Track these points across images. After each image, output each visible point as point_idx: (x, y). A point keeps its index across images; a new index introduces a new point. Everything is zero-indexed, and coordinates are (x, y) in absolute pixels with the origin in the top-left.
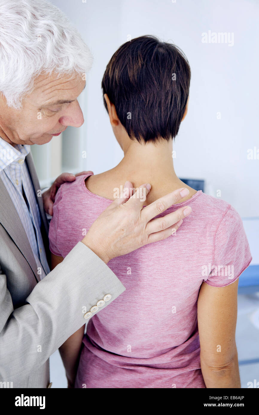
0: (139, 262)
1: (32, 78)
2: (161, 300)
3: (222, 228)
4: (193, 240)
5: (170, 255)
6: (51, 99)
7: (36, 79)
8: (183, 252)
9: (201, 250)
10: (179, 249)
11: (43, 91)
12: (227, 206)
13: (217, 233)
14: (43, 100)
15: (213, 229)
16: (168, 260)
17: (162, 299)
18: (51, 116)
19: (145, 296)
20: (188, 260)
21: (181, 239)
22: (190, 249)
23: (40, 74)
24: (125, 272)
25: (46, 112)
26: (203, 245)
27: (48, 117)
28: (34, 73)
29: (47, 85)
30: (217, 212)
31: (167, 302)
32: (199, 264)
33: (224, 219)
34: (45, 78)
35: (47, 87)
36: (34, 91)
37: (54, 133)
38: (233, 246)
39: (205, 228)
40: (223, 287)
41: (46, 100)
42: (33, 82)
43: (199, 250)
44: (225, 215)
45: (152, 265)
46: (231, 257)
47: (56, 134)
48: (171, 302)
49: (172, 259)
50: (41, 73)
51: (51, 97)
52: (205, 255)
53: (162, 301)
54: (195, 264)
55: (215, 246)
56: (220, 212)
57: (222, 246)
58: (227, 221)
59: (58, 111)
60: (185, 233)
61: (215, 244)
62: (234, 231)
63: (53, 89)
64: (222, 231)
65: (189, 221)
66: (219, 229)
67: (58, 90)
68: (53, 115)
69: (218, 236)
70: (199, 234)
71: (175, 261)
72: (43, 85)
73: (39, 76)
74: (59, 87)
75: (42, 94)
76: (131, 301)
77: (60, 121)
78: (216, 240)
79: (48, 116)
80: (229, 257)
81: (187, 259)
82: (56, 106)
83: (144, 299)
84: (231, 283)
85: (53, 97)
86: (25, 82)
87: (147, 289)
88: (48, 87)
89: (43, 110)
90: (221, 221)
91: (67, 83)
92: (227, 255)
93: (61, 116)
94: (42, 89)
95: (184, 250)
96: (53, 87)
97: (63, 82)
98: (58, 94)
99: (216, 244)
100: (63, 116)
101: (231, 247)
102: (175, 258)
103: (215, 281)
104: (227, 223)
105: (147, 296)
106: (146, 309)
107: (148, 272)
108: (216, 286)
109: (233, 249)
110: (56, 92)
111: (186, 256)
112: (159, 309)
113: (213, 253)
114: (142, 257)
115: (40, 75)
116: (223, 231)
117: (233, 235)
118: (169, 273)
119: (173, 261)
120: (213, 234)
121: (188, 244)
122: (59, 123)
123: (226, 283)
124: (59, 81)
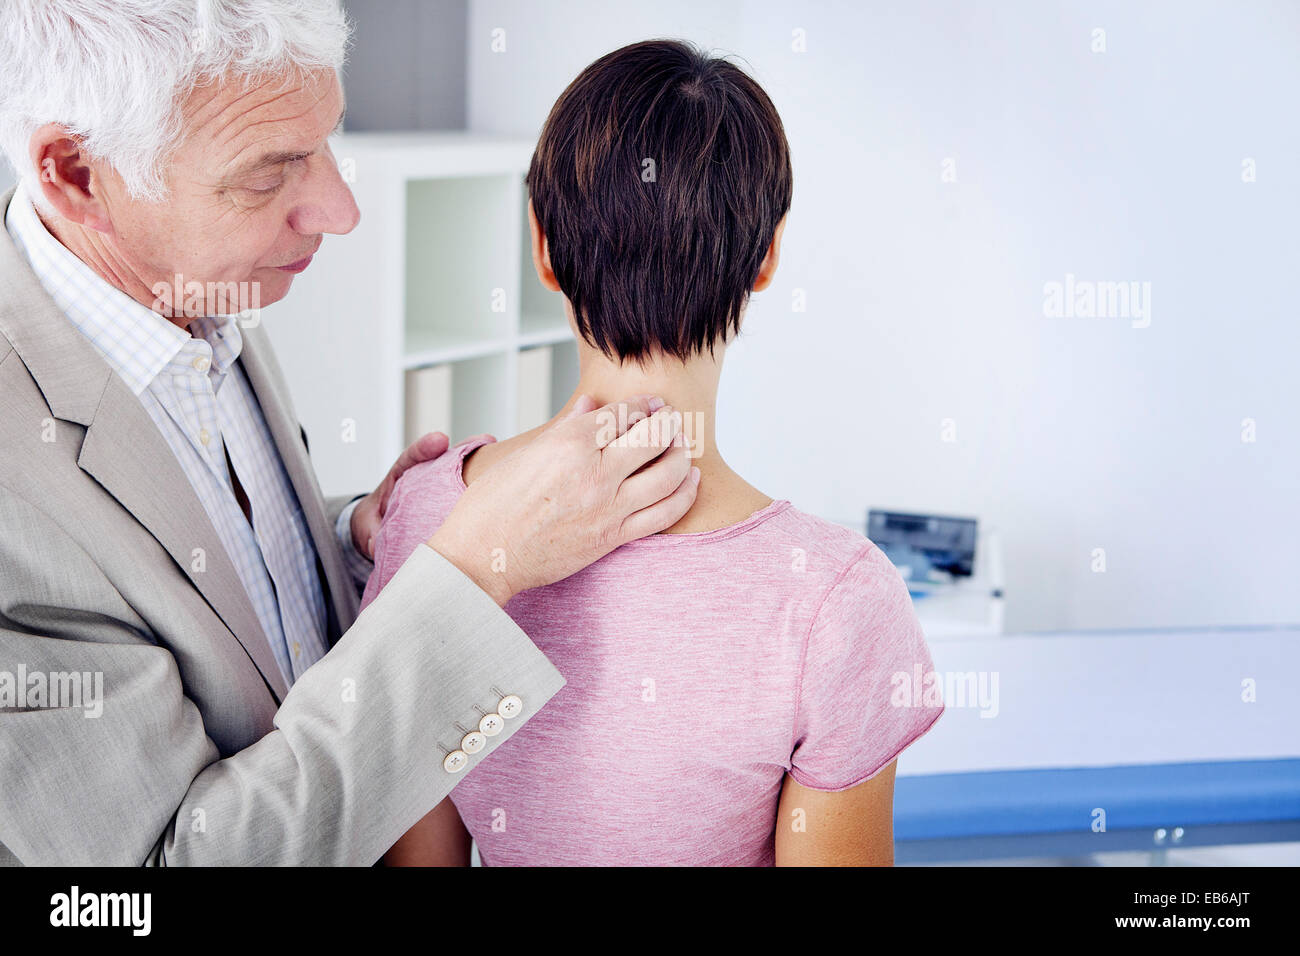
0: (587, 700)
1: (176, 100)
2: (650, 814)
3: (830, 610)
4: (743, 643)
5: (673, 682)
6: (243, 154)
7: (189, 103)
8: (710, 677)
9: (763, 675)
10: (699, 666)
11: (215, 136)
12: (859, 548)
13: (814, 627)
14: (222, 158)
15: (803, 614)
16: (665, 698)
17: (653, 812)
18: (257, 208)
19: (604, 803)
20: (723, 702)
21: (707, 636)
22: (731, 669)
23: (193, 85)
24: (548, 729)
25: (238, 199)
26: (771, 658)
27: (248, 212)
28: (176, 86)
29: (223, 115)
30: (822, 564)
31: (667, 819)
32: (756, 716)
33: (839, 587)
34: (212, 94)
35: (223, 119)
36: (189, 138)
37: (285, 264)
38: (863, 669)
39: (780, 609)
40: (837, 791)
41: (230, 161)
42: (179, 114)
43: (757, 674)
44: (844, 575)
45: (622, 710)
46: (853, 699)
47: (292, 266)
48: (681, 819)
49: (678, 696)
50: (197, 82)
51: (239, 149)
52: (775, 689)
53: (654, 816)
54: (744, 714)
55: (804, 664)
56: (830, 563)
57: (827, 664)
58: (849, 592)
59: (272, 190)
60: (718, 618)
61: (806, 656)
62: (874, 622)
63: (241, 123)
64: (829, 620)
65: (733, 585)
66: (821, 613)
67: (255, 127)
68: (265, 204)
69: (817, 636)
70: (760, 626)
71: (686, 702)
72: (212, 117)
73: (194, 92)
74: (256, 115)
75: (214, 144)
76: (567, 814)
77: (291, 222)
78: (810, 648)
79: (249, 208)
80: (848, 699)
81: (721, 696)
82: (261, 173)
83: (601, 808)
84: (862, 781)
85: (246, 147)
86: (158, 114)
87: (611, 780)
88: (225, 120)
89: (230, 194)
90: (827, 592)
91: (277, 101)
92: (842, 693)
93: (290, 206)
94: (211, 128)
95: (715, 669)
96: (239, 119)
97: (264, 100)
98: (259, 137)
99: (808, 659)
100: (297, 207)
101: (857, 672)
102: (687, 692)
103: (816, 774)
104: (846, 598)
105: (611, 803)
106: (611, 839)
107: (613, 728)
108: (818, 785)
109: (861, 678)
110: (252, 130)
111: (719, 689)
112: (646, 838)
113: (798, 686)
114: (595, 683)
115: (195, 88)
116: (831, 621)
117: (866, 636)
118: (666, 736)
119: (680, 699)
120: (803, 627)
121: (726, 654)
122: (290, 230)
123: (845, 780)
124: (251, 97)
